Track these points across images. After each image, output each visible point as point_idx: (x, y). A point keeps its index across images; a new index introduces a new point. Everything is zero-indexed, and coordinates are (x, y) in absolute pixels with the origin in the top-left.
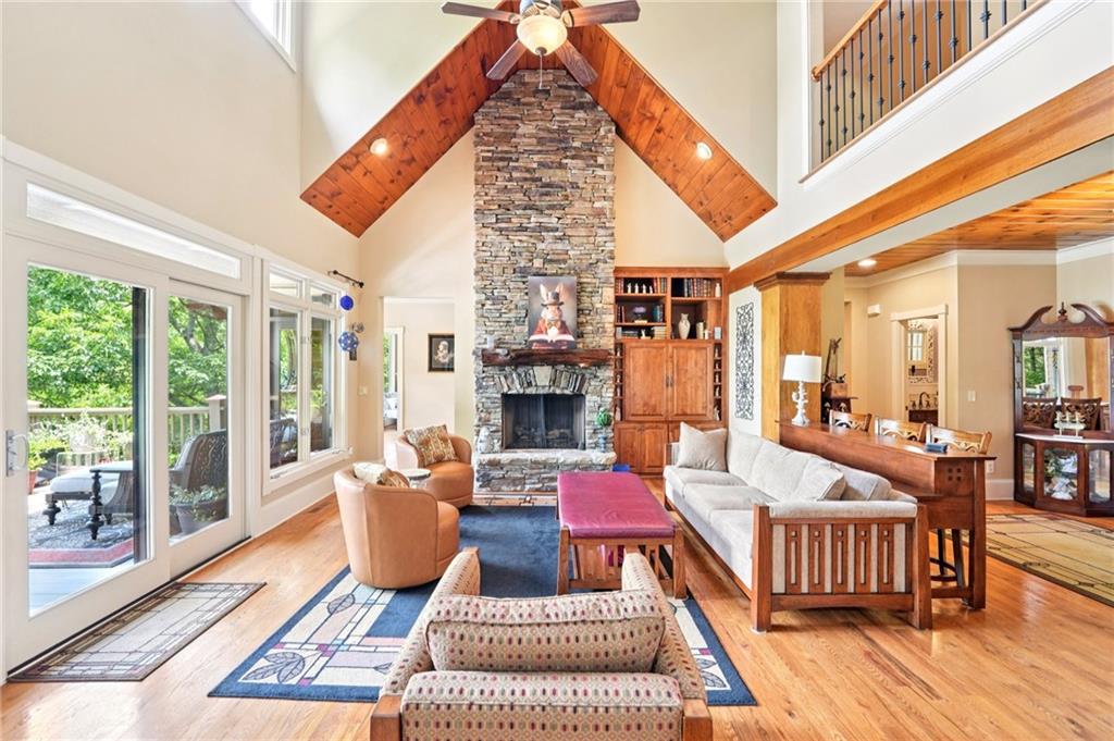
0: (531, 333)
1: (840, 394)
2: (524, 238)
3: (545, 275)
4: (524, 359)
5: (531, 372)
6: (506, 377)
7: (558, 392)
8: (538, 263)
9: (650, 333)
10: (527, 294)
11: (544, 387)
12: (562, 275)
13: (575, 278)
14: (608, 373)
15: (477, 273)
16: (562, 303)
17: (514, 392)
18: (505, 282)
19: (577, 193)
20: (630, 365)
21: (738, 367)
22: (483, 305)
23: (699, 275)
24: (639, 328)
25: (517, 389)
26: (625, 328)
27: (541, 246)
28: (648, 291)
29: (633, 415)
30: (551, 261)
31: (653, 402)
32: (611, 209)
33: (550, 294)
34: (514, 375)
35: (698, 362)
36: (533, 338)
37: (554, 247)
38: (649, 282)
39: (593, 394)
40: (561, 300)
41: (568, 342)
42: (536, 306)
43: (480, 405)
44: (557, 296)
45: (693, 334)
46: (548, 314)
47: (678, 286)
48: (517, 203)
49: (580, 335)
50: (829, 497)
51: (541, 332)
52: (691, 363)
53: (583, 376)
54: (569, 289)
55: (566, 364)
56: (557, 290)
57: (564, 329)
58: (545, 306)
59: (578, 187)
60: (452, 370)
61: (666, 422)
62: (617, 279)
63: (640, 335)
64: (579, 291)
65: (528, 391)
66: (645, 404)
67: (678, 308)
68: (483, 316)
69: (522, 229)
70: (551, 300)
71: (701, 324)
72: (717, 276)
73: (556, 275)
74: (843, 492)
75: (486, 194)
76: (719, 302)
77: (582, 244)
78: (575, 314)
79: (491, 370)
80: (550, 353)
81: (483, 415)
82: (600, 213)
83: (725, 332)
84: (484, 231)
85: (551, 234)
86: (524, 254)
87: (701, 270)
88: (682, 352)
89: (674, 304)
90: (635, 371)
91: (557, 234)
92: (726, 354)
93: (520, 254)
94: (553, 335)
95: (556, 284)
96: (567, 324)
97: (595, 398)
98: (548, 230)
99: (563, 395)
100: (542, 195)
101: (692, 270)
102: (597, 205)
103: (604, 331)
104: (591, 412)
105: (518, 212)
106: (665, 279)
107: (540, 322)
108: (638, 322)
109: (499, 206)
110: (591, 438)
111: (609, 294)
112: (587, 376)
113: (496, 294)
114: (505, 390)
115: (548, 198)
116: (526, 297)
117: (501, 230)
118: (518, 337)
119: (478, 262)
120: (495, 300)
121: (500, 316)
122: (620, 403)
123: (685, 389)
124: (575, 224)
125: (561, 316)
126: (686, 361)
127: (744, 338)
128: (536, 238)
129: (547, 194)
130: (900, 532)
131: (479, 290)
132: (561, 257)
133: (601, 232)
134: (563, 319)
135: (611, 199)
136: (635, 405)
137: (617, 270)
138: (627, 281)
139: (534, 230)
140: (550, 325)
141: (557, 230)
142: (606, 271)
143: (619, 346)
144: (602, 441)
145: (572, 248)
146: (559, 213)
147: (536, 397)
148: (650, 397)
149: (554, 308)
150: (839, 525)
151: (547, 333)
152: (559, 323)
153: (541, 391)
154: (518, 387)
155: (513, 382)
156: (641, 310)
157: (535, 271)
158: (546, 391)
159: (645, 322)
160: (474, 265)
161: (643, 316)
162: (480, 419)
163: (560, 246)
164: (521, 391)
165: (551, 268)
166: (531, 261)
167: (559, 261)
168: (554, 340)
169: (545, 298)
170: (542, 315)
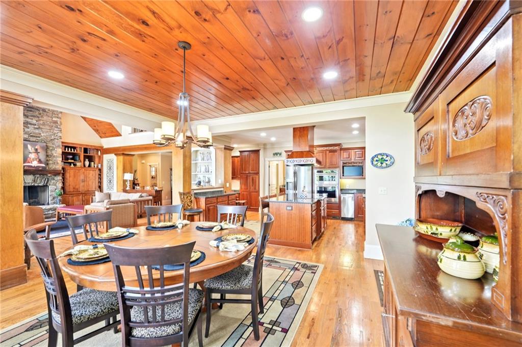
1: (137, 183)
3: (30, 141)
7: (36, 185)
8: (26, 136)
9: (75, 165)
11: (28, 183)
12: (38, 142)
13: (45, 144)
14: (60, 178)
16: (39, 153)
19: (45, 113)
20: (67, 175)
21: (107, 176)
23: (93, 148)
24: (70, 163)
26: (65, 163)
27: (27, 130)
28: (74, 151)
29: (69, 192)
30: (32, 136)
31: (77, 187)
32: (60, 122)
33: (33, 149)
35: (92, 175)
36: (25, 164)
37: (34, 131)
38: (75, 148)
39: (52, 185)
40: (38, 151)
41: (42, 167)
44: (36, 150)
45: (89, 166)
46: (32, 156)
47: (86, 150)
49: (47, 164)
50: (140, 197)
51: (29, 162)
52: (91, 175)
53: (48, 179)
54: (42, 148)
55: (40, 175)
56: (36, 147)
57: (40, 162)
58: (31, 153)
59: (45, 111)
61: (82, 193)
62: (62, 146)
63: (71, 165)
64: (46, 148)
66: (74, 188)
67: (85, 157)
70: (33, 151)
71: (93, 163)
72: (99, 148)
73: (35, 141)
74: (141, 196)
76: (100, 157)
77: (48, 132)
78: (45, 157)
80: (36, 170)
82: (56, 122)
83: (102, 166)
85: (33, 126)
87: (94, 146)
88: (88, 171)
89: (84, 156)
90: (70, 177)
91: (36, 126)
92: (103, 172)
94: (35, 164)
95: (36, 145)
96: (42, 160)
97: (54, 187)
98: (31, 124)
99: (38, 186)
100: (28, 111)
101: (91, 146)
102: (54, 119)
103: (58, 163)
104: (52, 191)
106: (81, 148)
107: (29, 159)
108: (69, 161)
110: (52, 201)
111: (60, 151)
112: (50, 179)
115: (32, 113)
122: (63, 188)
123: (88, 183)
124: (44, 124)
125: (38, 157)
126: (89, 174)
127: (110, 168)
129: (30, 111)
130: (150, 202)
132: (38, 135)
133: (56, 129)
134: (40, 158)
135: (60, 118)
136: (69, 189)
137: (62, 142)
138: (66, 147)
140: (33, 160)
141: (35, 125)
142: (58, 143)
143: (63, 169)
144: (58, 201)
145: (43, 133)
146: (37, 119)
148: (76, 185)
149: (35, 154)
150: (141, 201)
151: (32, 163)
152: (38, 160)
153: (27, 185)
156: (71, 157)
158: (30, 185)
159: (73, 161)
161: (71, 159)
163: (37, 131)
165: (32, 139)
167: (37, 137)
168: (36, 166)
169: (31, 150)
170: (29, 156)
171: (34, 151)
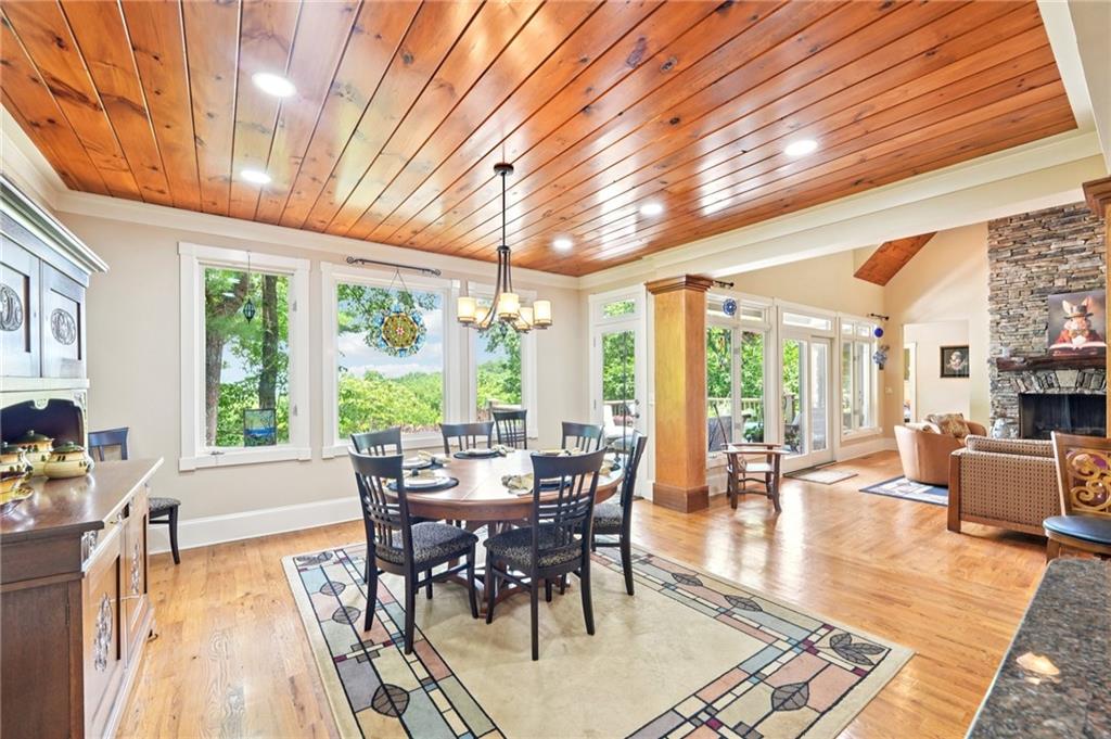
0: (1051, 342)
2: (1043, 264)
3: (1070, 291)
4: (1043, 364)
5: (1053, 375)
6: (1023, 380)
7: (1087, 392)
8: (1059, 283)
10: (1047, 310)
11: (1068, 388)
12: (1090, 289)
15: (991, 299)
16: (1091, 314)
17: (1033, 392)
18: (1021, 302)
22: (998, 323)
25: (1036, 389)
27: (1062, 268)
30: (1077, 279)
33: (1075, 308)
34: (1033, 378)
36: (1053, 347)
37: (1080, 266)
40: (1089, 312)
41: (1098, 348)
42: (1057, 319)
43: (996, 403)
44: (1084, 309)
46: (1073, 325)
48: (1034, 236)
51: (1064, 341)
54: (1099, 301)
56: (1084, 303)
57: (1093, 337)
58: (1069, 318)
60: (968, 376)
65: (1049, 392)
68: (998, 332)
69: (1040, 256)
70: (1076, 312)
73: (1084, 289)
75: (1000, 236)
79: (1006, 375)
80: (1075, 358)
81: (998, 410)
84: (999, 265)
85: (1076, 255)
86: (1043, 278)
91: (1084, 254)
93: (1039, 277)
94: (1080, 342)
95: (1083, 298)
96: (1098, 332)
98: (1073, 252)
100: (1063, 224)
105: (1035, 244)
107: (1063, 333)
109: (1015, 242)
113: (1011, 313)
114: (1023, 390)
115: (1071, 226)
116: (1046, 313)
117: (1016, 262)
118: (1038, 346)
119: (992, 290)
120: (1010, 319)
121: (1017, 330)
125: (1089, 326)
128: (1057, 261)
129: (1070, 222)
131: (992, 312)
132: (1092, 273)
134: (1092, 328)
139: (1055, 255)
140: (1075, 334)
141: (1084, 250)
145: (1104, 264)
146: (1086, 235)
147: (1060, 397)
149: (1080, 319)
151: (1071, 342)
152: (1087, 333)
153: (1066, 392)
154: (1038, 388)
155: (1031, 384)
157: (1056, 290)
158: (1072, 391)
160: (988, 293)
162: (996, 413)
163: (1088, 264)
164: (1042, 391)
165: (1075, 286)
166: (1052, 281)
167: (1087, 278)
168: (1080, 348)
169: (1069, 312)
170: (1066, 326)
171: (1078, 313)
